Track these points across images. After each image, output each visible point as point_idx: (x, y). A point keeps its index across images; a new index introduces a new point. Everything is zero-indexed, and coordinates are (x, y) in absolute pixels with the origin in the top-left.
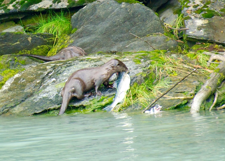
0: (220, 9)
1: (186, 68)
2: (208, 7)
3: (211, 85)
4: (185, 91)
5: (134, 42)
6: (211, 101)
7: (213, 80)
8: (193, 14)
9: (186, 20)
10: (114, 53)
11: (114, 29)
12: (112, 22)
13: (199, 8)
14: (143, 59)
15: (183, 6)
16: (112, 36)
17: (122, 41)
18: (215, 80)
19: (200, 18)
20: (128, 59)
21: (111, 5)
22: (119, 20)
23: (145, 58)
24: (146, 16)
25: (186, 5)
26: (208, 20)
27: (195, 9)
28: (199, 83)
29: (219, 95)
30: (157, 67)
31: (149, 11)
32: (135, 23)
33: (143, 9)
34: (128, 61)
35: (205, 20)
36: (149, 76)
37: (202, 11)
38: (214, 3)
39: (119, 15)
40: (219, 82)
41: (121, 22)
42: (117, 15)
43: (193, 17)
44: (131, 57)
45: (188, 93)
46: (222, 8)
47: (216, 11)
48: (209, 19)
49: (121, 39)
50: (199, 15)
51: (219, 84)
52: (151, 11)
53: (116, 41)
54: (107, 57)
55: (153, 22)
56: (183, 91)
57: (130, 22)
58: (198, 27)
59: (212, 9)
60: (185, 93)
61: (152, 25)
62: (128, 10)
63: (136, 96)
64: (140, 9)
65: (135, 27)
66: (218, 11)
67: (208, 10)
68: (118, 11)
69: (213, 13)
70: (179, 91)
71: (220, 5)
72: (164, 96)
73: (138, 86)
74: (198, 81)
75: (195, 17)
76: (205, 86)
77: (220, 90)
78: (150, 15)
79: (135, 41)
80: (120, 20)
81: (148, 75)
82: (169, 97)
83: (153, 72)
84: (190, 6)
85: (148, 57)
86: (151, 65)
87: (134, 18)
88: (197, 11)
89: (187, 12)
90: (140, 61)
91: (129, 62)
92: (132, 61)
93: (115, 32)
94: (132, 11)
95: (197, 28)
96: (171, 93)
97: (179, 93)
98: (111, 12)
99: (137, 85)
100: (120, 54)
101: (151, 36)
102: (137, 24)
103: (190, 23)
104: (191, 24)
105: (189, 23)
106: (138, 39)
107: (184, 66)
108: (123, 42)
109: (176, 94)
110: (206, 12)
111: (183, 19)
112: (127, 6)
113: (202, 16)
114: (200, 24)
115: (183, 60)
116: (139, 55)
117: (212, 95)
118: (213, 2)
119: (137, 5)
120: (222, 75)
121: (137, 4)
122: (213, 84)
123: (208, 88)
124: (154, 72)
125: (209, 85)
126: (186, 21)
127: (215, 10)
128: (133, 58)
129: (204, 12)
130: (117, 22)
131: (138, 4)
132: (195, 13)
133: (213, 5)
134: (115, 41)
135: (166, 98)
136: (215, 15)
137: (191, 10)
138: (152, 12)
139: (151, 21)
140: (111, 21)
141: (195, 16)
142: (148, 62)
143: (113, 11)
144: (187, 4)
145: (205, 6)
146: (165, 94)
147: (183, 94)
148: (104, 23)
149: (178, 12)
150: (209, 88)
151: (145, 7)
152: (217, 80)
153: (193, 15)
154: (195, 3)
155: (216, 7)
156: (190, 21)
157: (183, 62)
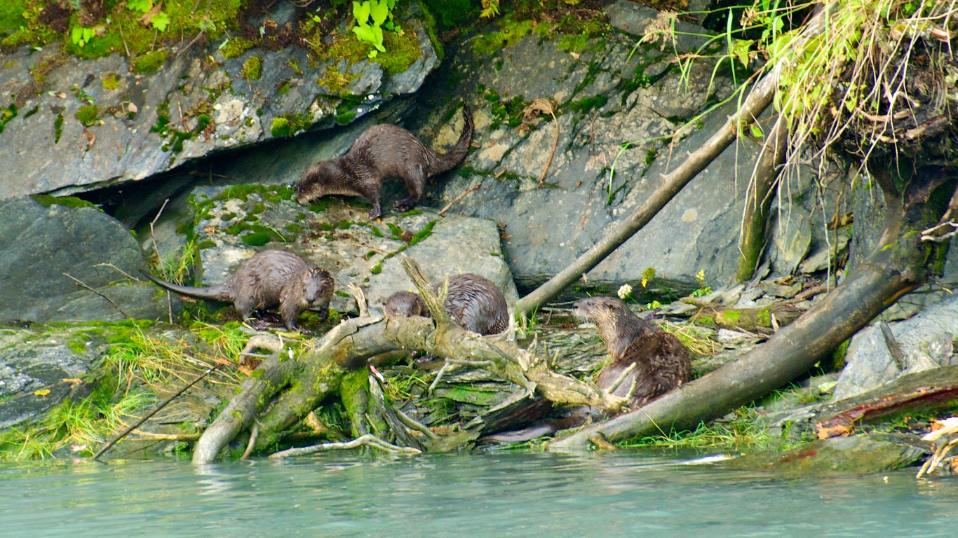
0: (284, 226)
1: (192, 364)
2: (256, 219)
3: (241, 409)
4: (184, 419)
5: (79, 299)
6: (240, 448)
7: (246, 396)
8: (219, 236)
9: (203, 248)
10: (27, 324)
11: (31, 267)
12: (27, 250)
13: (236, 222)
14: (90, 340)
15: (197, 215)
16: (27, 282)
17: (48, 296)
18: (251, 396)
19: (236, 246)
20: (53, 342)
21: (23, 209)
22: (42, 247)
23: (95, 338)
24: (108, 238)
25: (204, 214)
26: (255, 250)
27: (225, 223)
28: (219, 401)
29: (259, 433)
30: (123, 360)
31: (116, 226)
32: (81, 255)
33: (102, 220)
34: (54, 345)
35: (249, 251)
36: (102, 382)
37: (242, 229)
38: (271, 209)
39: (44, 234)
40: (261, 401)
41: (48, 250)
42: (38, 233)
43: (219, 243)
44: (64, 335)
45: (190, 426)
46: (291, 222)
47: (275, 230)
48: (256, 247)
49: (47, 290)
50: (235, 238)
51: (261, 405)
52: (120, 225)
53: (36, 295)
54: (6, 333)
55: (124, 253)
56: (180, 420)
57: (68, 250)
58: (231, 267)
59: (266, 224)
60: (184, 424)
61: (122, 258)
62: (66, 223)
63: (67, 431)
64: (94, 221)
65: (81, 264)
66: (280, 229)
67: (256, 228)
68: (42, 225)
69: (268, 233)
70: (169, 421)
71: (286, 216)
72: (136, 431)
73: (73, 407)
74: (218, 397)
75: (225, 242)
76: (227, 411)
77: (264, 420)
78: (118, 235)
79: (81, 296)
80: (46, 247)
81: (100, 380)
82: (146, 433)
83: (112, 372)
84: (214, 217)
85: (103, 337)
86: (108, 357)
87: (79, 241)
88: (230, 228)
89: (206, 230)
90: (83, 347)
91: (56, 348)
92: (63, 346)
93: (31, 273)
94: (73, 226)
95: (227, 269)
96: (151, 423)
97: (170, 426)
98: (24, 227)
99: (70, 404)
100: (39, 329)
101: (118, 285)
102: (87, 255)
103: (213, 257)
104: (215, 259)
105: (209, 257)
106: (89, 292)
107: (187, 359)
108: (51, 300)
109: (161, 426)
110: (252, 232)
111: (196, 247)
112: (62, 212)
113: (241, 241)
114: (235, 260)
115: (189, 345)
116: (83, 332)
117: (243, 432)
118: (268, 208)
119: (86, 211)
120: (269, 385)
121: (85, 208)
122: (246, 406)
123: (234, 415)
124: (115, 372)
125: (237, 408)
126: (202, 251)
127: (274, 226)
128: (67, 338)
129: (246, 231)
130: (37, 251)
131: (89, 208)
132: (224, 233)
133: (268, 215)
134: (33, 296)
135: (138, 436)
136: (272, 238)
137: (217, 227)
138: (121, 229)
139: (119, 250)
140: (23, 249)
141: (225, 239)
142: (102, 348)
143: (29, 224)
144: (208, 211)
145: (250, 217)
146: (135, 427)
147: (178, 428)
148: (7, 252)
149: (187, 230)
150: (237, 416)
151: (106, 217)
152: (257, 397)
153: (221, 238)
154: (226, 209)
155: (277, 220)
156: (212, 251)
157: (186, 351)
